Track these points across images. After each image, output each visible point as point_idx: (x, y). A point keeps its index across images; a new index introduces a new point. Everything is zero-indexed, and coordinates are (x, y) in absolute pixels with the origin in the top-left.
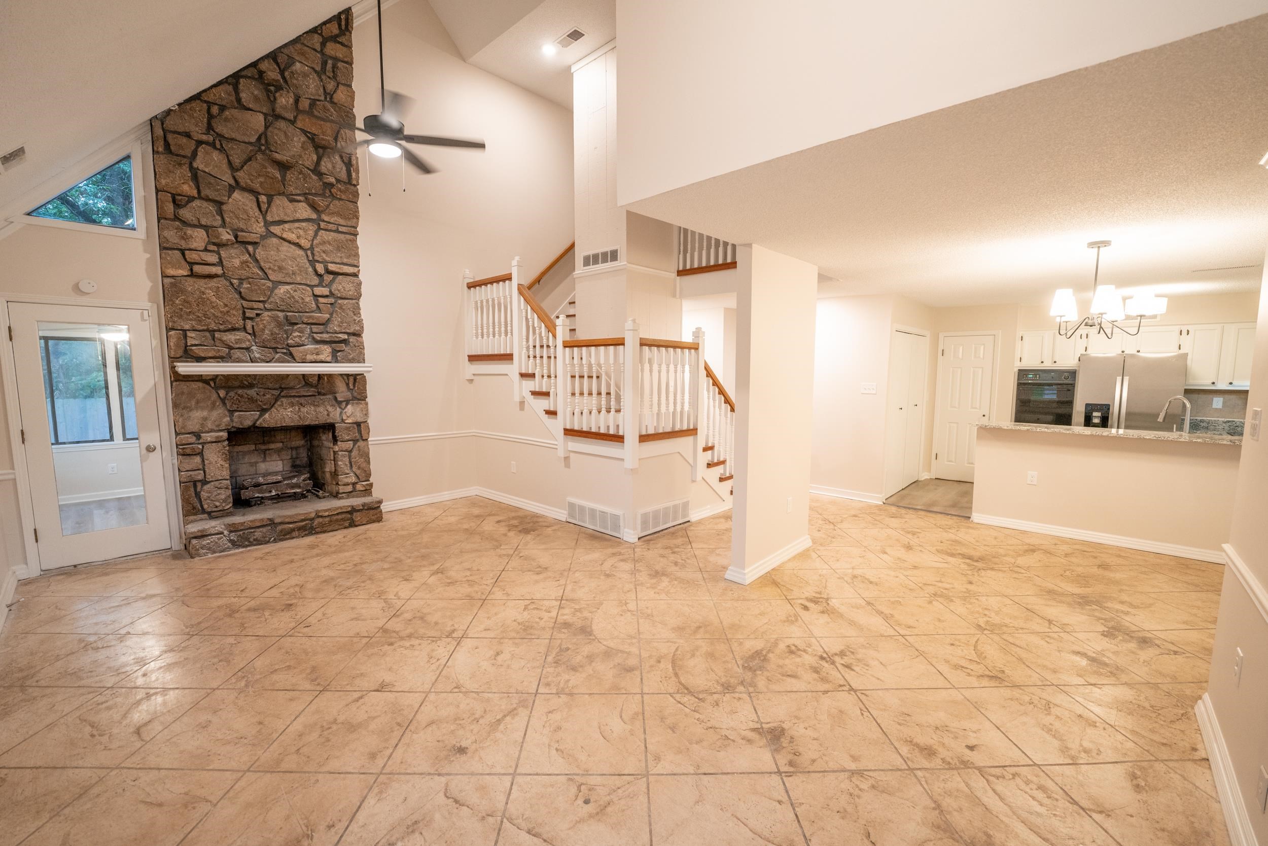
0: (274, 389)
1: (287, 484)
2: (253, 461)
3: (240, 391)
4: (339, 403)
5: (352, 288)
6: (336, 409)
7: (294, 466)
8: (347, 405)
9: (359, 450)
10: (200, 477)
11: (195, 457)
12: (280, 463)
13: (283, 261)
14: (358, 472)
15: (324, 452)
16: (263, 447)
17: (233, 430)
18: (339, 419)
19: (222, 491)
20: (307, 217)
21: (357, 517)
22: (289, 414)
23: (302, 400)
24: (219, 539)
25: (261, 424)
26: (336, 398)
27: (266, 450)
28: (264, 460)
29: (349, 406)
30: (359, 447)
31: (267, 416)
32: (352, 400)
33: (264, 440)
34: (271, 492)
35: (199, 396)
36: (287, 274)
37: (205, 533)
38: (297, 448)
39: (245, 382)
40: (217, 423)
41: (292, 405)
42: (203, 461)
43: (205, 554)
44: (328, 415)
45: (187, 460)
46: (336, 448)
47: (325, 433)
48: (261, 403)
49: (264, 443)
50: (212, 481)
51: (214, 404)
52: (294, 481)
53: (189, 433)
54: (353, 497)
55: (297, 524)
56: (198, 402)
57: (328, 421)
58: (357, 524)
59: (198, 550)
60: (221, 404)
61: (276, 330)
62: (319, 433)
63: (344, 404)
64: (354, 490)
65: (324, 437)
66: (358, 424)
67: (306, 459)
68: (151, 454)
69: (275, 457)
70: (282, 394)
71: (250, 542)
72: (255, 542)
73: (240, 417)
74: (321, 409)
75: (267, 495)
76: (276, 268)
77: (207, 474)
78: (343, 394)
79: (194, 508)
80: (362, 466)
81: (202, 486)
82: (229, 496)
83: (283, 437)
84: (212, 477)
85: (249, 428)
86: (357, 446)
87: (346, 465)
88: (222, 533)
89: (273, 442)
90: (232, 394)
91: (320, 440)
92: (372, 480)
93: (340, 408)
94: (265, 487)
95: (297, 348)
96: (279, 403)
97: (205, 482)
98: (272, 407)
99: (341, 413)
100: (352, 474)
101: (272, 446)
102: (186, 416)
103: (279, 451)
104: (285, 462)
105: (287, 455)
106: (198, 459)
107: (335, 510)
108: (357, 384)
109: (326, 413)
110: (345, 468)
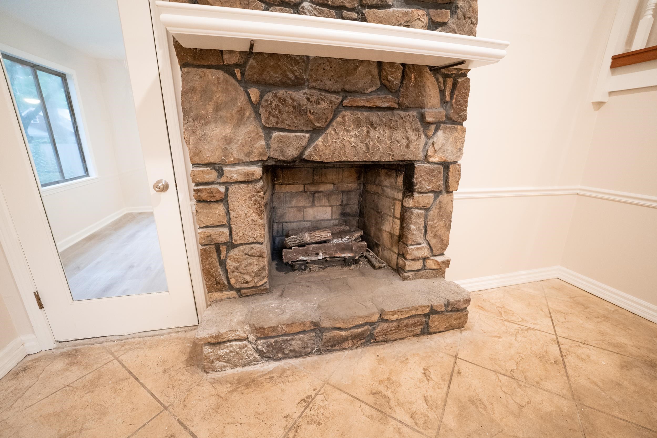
0: (334, 92)
1: (338, 245)
2: (301, 204)
3: (281, 92)
4: (425, 124)
6: (420, 137)
7: (343, 214)
8: (436, 130)
9: (440, 208)
10: (224, 238)
11: (216, 205)
12: (329, 209)
14: (433, 241)
15: (384, 203)
16: (313, 189)
17: (271, 163)
18: (421, 155)
19: (254, 260)
21: (435, 322)
22: (352, 140)
23: (374, 117)
24: (241, 348)
25: (311, 155)
26: (422, 117)
27: (316, 192)
28: (313, 206)
29: (440, 133)
30: (440, 202)
31: (320, 141)
32: (445, 123)
33: (313, 180)
34: (317, 254)
35: (219, 97)
37: (220, 340)
38: (348, 192)
39: (291, 75)
40: (246, 149)
41: (358, 123)
42: (228, 212)
43: (222, 369)
44: (408, 146)
45: (205, 209)
46: (409, 203)
47: (389, 176)
48: (311, 117)
49: (313, 184)
50: (241, 245)
51: (241, 112)
52: (345, 240)
53: (206, 165)
54: (421, 277)
55: (352, 331)
56: (217, 109)
57: (406, 157)
58: (431, 330)
59: (213, 362)
60: (253, 115)
62: (379, 175)
63: (433, 127)
64: (424, 268)
65: (387, 182)
66: (446, 165)
67: (356, 207)
68: (163, 194)
69: (324, 201)
70: (346, 103)
71: (285, 354)
72: (291, 354)
73: (280, 140)
74: (399, 135)
75: (313, 258)
77: (234, 234)
78: (434, 110)
79: (218, 283)
80: (439, 233)
81: (228, 251)
82: (263, 268)
83: (334, 177)
84: (240, 239)
85: (294, 161)
86: (437, 202)
87: (420, 230)
88: (247, 339)
89: (323, 183)
90: (269, 96)
91: (380, 185)
92: (448, 254)
93: (426, 135)
94: (311, 247)
95: (375, 11)
96: (339, 119)
97: (231, 245)
98: (328, 126)
99: (426, 144)
100: (425, 245)
101: (322, 188)
102: (200, 133)
103: (329, 195)
104: (335, 208)
105: (337, 201)
106: (220, 209)
107: (407, 312)
108: (456, 93)
109: (404, 142)
110: (418, 235)
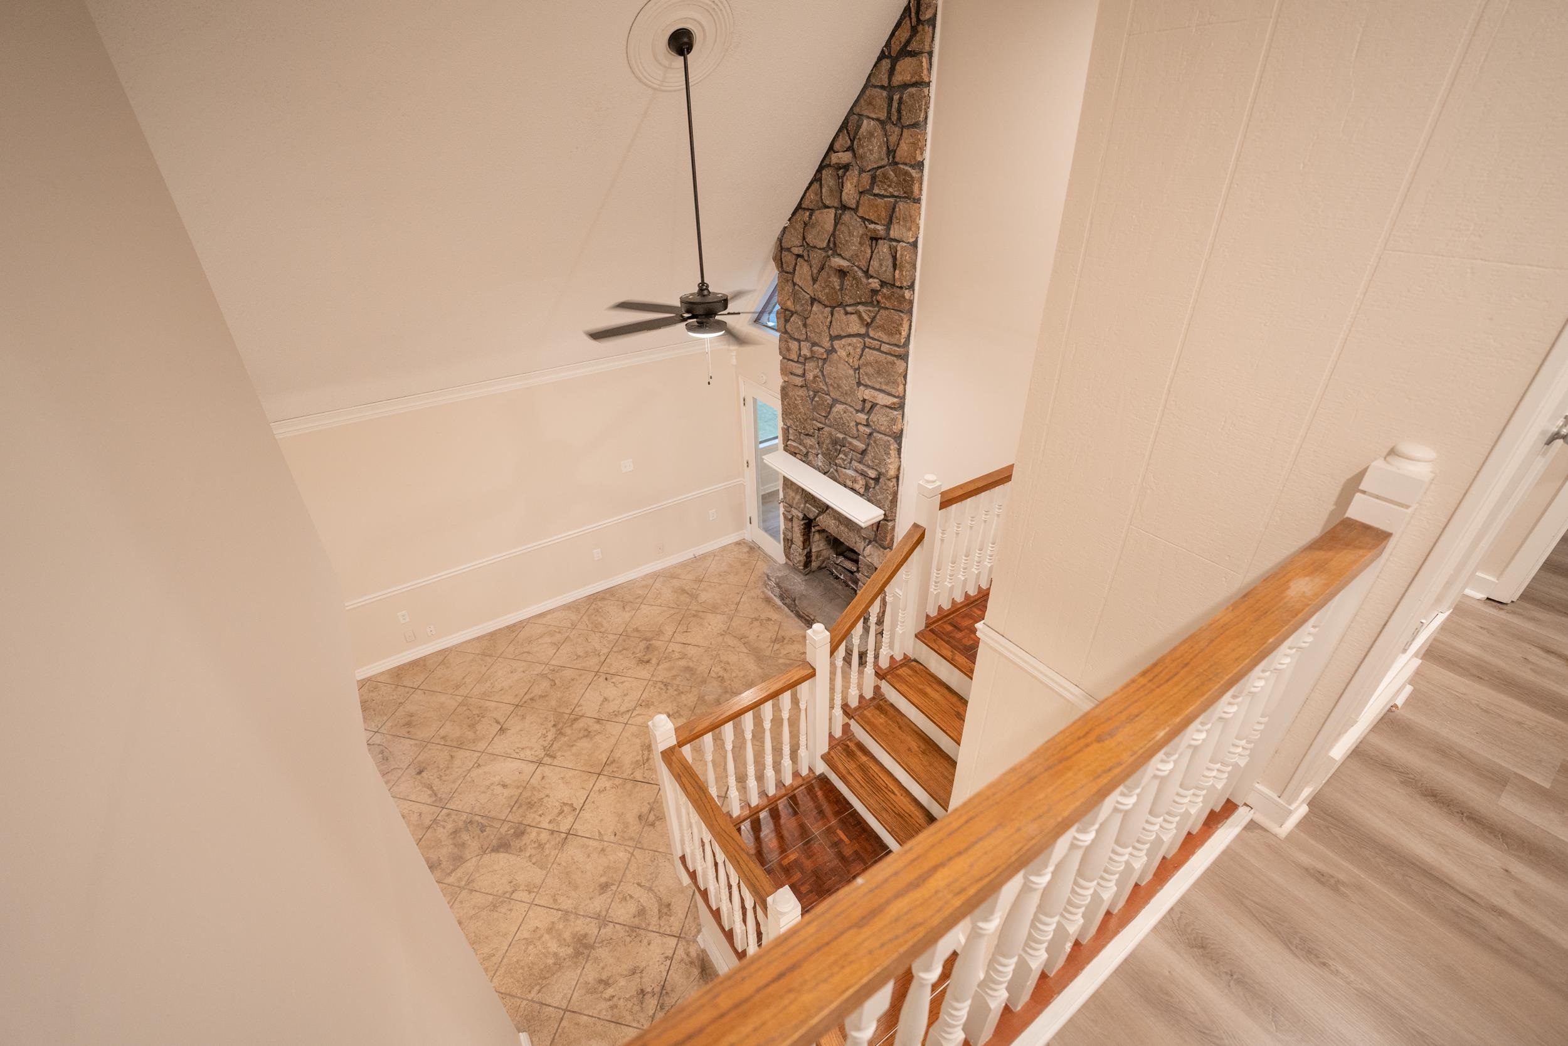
4: (863, 538)
5: (885, 423)
13: (840, 378)
20: (856, 332)
32: (873, 542)
36: (842, 393)
61: (830, 446)
76: (835, 385)
93: (864, 543)
109: (854, 541)
